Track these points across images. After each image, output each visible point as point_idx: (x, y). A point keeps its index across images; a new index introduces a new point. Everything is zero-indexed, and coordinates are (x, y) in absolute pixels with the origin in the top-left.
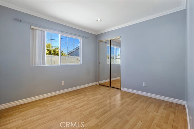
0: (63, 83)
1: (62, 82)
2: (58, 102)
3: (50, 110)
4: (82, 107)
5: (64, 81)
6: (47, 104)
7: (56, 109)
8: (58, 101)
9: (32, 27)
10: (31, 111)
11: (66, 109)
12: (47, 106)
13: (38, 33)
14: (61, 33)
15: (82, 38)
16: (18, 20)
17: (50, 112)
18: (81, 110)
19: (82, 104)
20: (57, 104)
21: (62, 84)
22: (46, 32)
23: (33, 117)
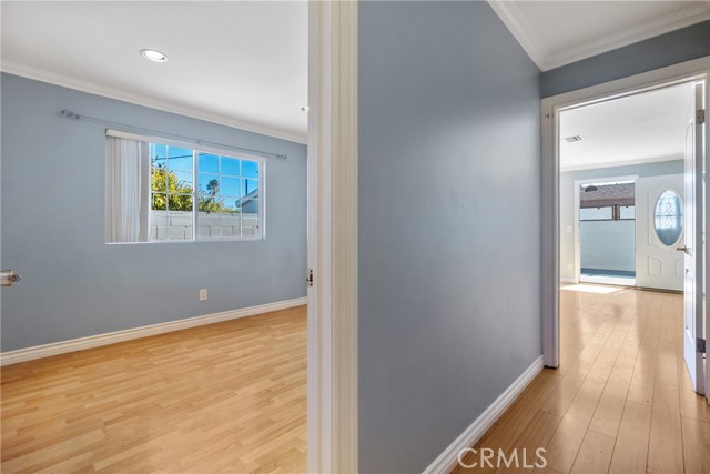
0: (203, 294)
1: (201, 291)
2: (183, 346)
3: (155, 363)
4: (244, 356)
5: (205, 290)
6: (150, 350)
7: (173, 361)
8: (183, 344)
9: (111, 132)
10: (106, 366)
11: (198, 360)
12: (150, 354)
13: (129, 148)
14: (197, 145)
15: (264, 159)
16: (71, 115)
17: (155, 366)
18: (240, 364)
19: (248, 350)
20: (178, 351)
21: (201, 299)
22: (152, 146)
23: (107, 376)
